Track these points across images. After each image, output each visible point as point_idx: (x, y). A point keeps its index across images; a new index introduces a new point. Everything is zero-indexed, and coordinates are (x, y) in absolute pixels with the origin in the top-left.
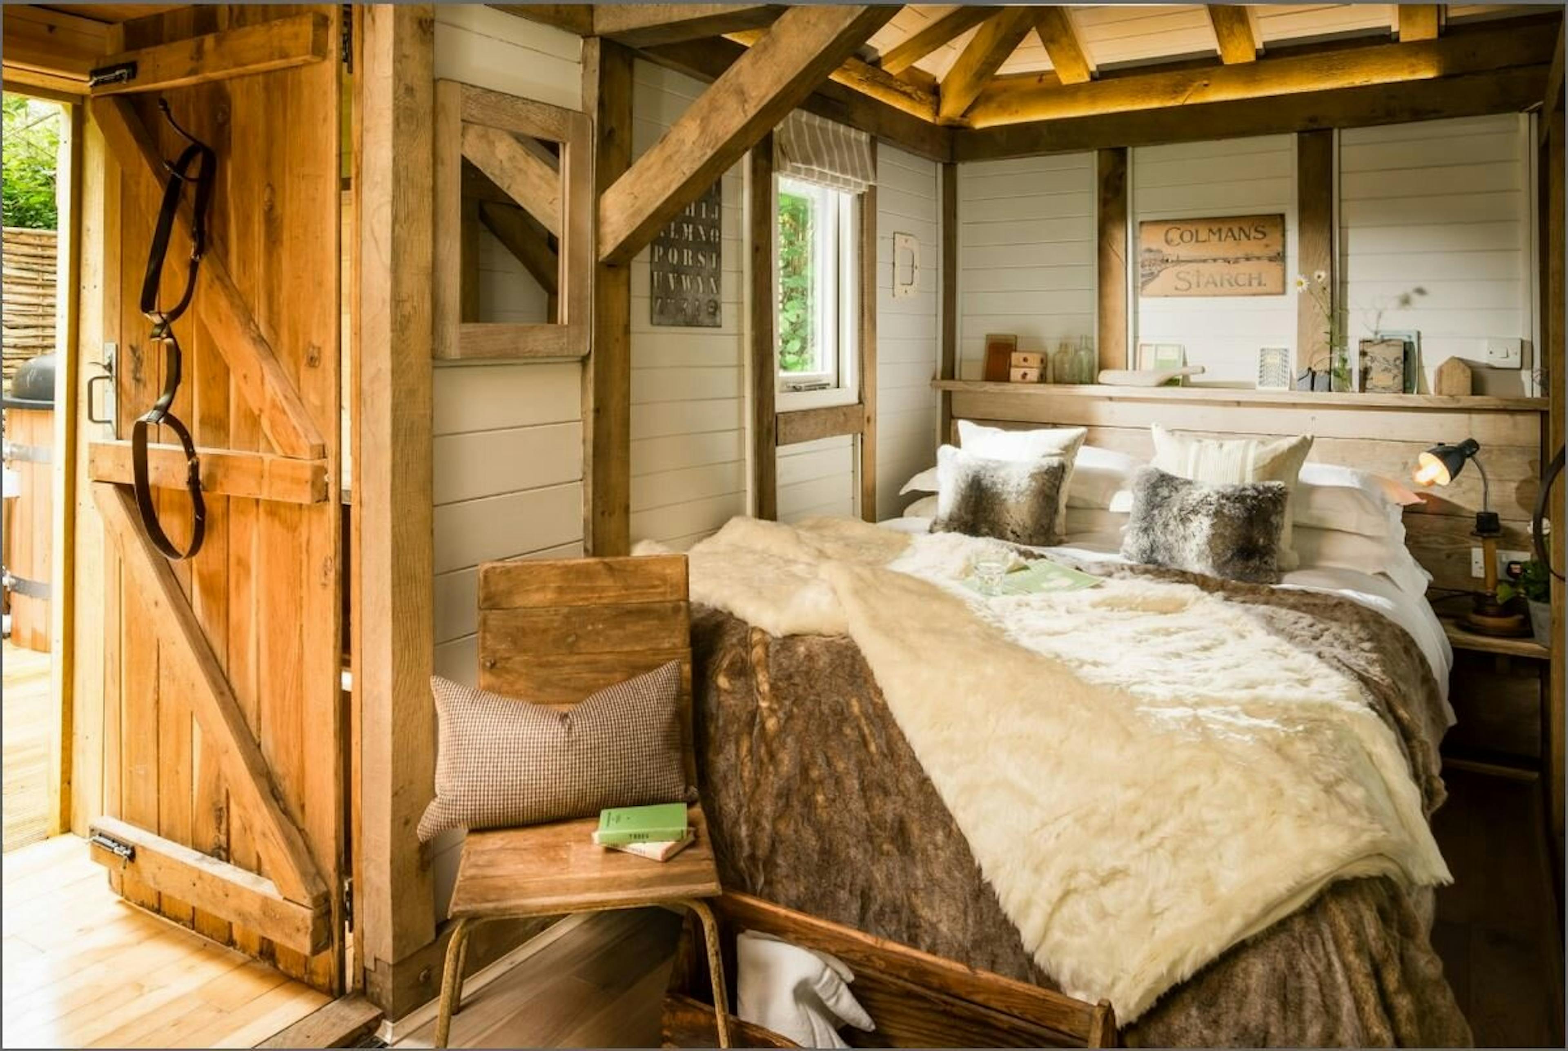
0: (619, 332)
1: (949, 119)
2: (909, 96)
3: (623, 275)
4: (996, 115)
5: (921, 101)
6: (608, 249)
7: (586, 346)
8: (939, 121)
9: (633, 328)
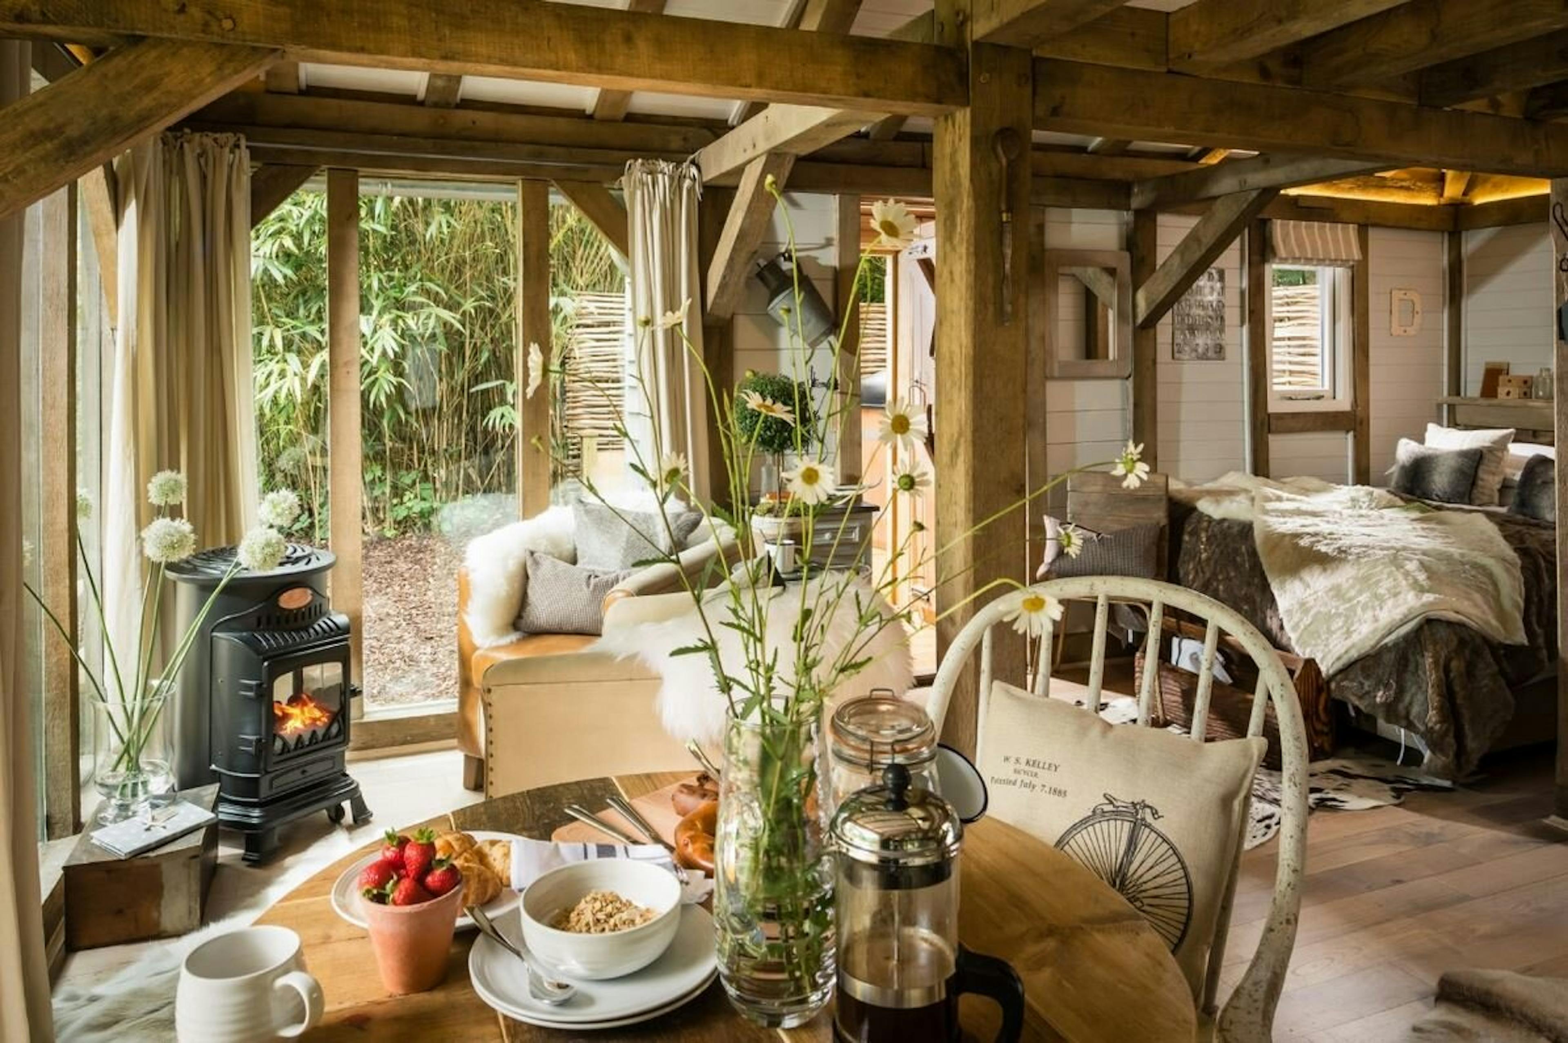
0: (1150, 363)
1: (1451, 199)
2: (1408, 189)
3: (1152, 331)
4: (1491, 193)
5: (1421, 190)
6: (1140, 320)
7: (1129, 369)
8: (1443, 201)
9: (1159, 360)
